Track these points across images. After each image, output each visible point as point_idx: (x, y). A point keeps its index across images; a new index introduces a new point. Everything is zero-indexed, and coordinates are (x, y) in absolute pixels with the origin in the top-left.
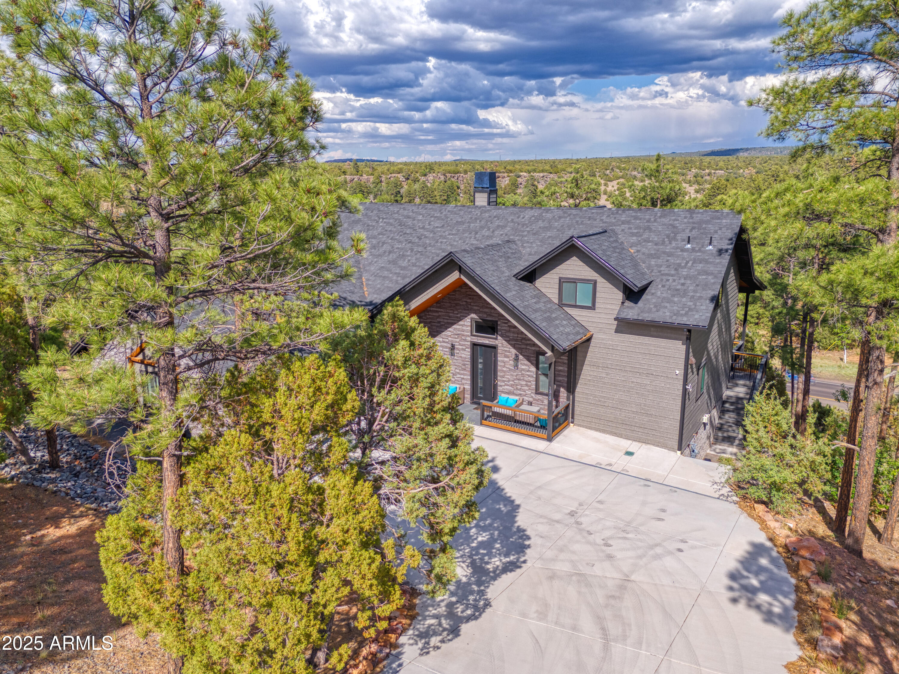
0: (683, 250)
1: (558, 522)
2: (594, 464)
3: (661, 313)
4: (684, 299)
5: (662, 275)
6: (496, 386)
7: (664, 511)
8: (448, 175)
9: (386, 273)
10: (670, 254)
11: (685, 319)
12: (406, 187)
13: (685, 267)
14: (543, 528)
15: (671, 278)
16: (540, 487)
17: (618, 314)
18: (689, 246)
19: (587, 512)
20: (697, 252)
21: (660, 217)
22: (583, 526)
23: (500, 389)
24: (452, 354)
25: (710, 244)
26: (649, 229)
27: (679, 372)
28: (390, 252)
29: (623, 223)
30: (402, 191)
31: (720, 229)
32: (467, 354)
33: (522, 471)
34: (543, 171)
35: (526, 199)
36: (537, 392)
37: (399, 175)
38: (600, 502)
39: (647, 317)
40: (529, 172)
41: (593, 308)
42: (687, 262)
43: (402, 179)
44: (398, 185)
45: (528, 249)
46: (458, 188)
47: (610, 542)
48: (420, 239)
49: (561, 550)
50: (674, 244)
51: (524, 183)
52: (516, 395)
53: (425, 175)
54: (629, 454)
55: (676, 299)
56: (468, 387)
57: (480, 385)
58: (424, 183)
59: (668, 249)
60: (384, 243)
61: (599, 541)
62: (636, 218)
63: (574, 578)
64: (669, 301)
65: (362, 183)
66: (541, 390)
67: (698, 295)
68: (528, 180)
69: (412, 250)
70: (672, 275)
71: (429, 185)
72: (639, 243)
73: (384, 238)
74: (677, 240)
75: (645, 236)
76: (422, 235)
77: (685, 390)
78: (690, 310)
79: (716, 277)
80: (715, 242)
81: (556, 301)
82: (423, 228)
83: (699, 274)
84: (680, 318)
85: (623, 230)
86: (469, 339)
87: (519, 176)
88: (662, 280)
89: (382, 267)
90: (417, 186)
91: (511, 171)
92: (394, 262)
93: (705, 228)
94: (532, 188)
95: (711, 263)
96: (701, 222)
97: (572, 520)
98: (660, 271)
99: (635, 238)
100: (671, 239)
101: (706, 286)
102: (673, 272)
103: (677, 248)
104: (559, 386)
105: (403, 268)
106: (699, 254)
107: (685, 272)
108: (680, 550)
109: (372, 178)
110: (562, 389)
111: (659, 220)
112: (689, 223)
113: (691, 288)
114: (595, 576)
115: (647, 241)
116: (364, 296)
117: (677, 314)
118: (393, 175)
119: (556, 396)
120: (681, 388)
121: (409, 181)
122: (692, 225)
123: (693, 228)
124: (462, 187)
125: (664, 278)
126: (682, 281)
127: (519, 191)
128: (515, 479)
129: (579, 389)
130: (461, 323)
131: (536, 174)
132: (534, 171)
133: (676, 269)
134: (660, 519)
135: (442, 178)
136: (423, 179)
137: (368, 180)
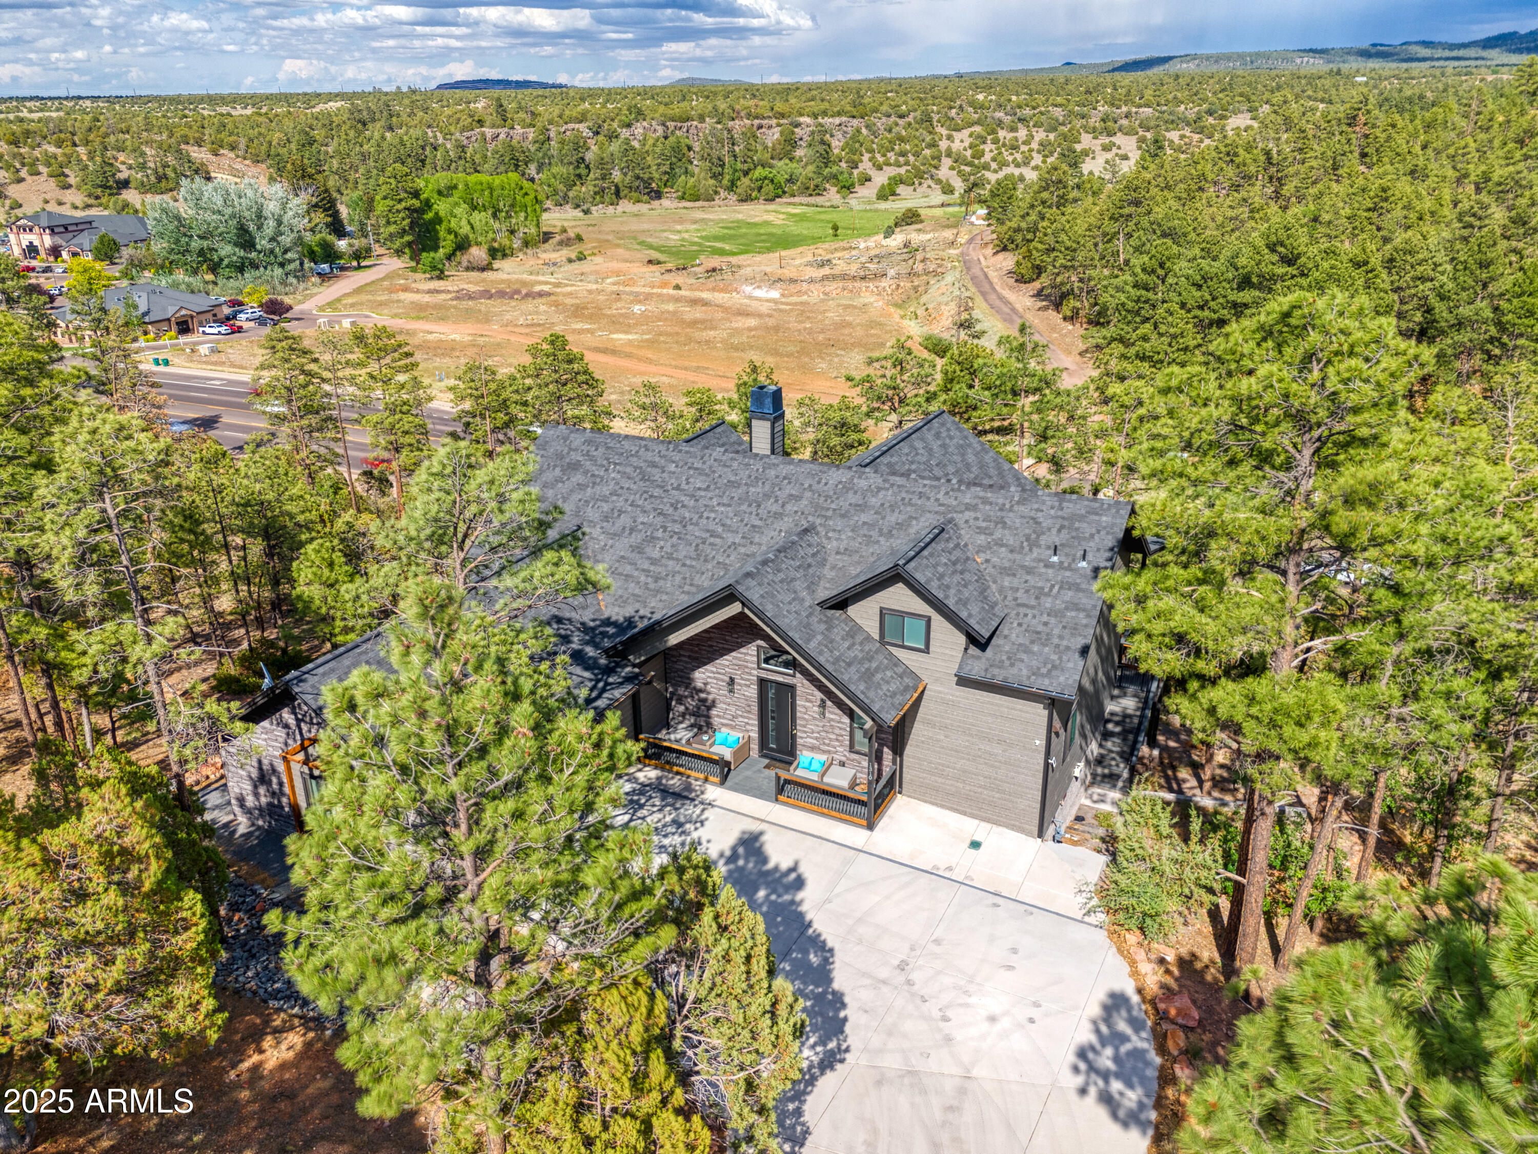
0: (1048, 565)
1: (884, 982)
2: (928, 868)
3: (1014, 671)
4: (1047, 649)
5: (1019, 605)
6: (794, 737)
7: (1014, 951)
8: (671, 125)
9: (628, 569)
10: (1030, 571)
11: (1047, 682)
12: (594, 148)
13: (1048, 595)
14: (866, 995)
15: (1029, 611)
16: (860, 920)
17: (960, 667)
18: (1055, 559)
19: (920, 962)
20: (1066, 569)
21: (1018, 503)
22: (916, 988)
23: (799, 741)
24: (731, 691)
25: (1084, 559)
26: (1002, 522)
27: (1040, 743)
28: (632, 530)
29: (968, 507)
30: (589, 156)
31: (1098, 532)
32: (752, 692)
33: (837, 891)
34: (839, 114)
35: (811, 168)
36: (852, 748)
37: (581, 127)
38: (937, 942)
39: (998, 676)
40: (815, 116)
41: (927, 650)
42: (1053, 586)
43: (587, 133)
44: (579, 146)
45: (835, 543)
46: (690, 148)
47: (949, 1013)
48: (676, 509)
49: (890, 1034)
50: (1036, 552)
51: (806, 138)
52: (824, 752)
53: (629, 126)
54: (975, 845)
55: (1035, 648)
56: (755, 735)
57: (772, 734)
58: (627, 141)
59: (1028, 561)
60: (621, 512)
61: (937, 1014)
62: (985, 501)
63: (906, 1081)
64: (1027, 651)
65: (514, 142)
66: (857, 748)
67: (1065, 643)
68: (813, 133)
69: (665, 529)
70: (1033, 607)
71: (636, 144)
72: (988, 547)
73: (620, 503)
74: (1039, 546)
75: (998, 534)
76: (678, 502)
77: (1047, 765)
78: (1054, 667)
79: (1088, 616)
80: (1090, 556)
81: (877, 637)
82: (678, 488)
83: (1067, 608)
84: (1040, 681)
85: (967, 522)
86: (755, 672)
87: (798, 125)
88: (1018, 614)
89: (622, 557)
90: (615, 147)
91: (783, 116)
92: (638, 549)
93: (1077, 529)
94: (821, 148)
95: (1083, 591)
96: (1073, 518)
97: (901, 978)
98: (1016, 599)
99: (983, 537)
100: (1033, 544)
101: (1075, 629)
102: (1033, 602)
103: (1040, 560)
104: (881, 745)
105: (654, 562)
106: (1068, 574)
107: (1048, 603)
108: (1031, 1021)
109: (531, 134)
110: (886, 750)
111: (1016, 508)
112: (1057, 517)
113: (1056, 631)
114: (932, 1074)
115: (1000, 544)
116: (599, 610)
117: (1036, 673)
118: (571, 126)
119: (879, 758)
120: (1042, 762)
121: (601, 138)
122: (1060, 521)
123: (1062, 527)
124: (697, 147)
125: (1022, 610)
126: (1045, 618)
127: (799, 153)
128: (827, 906)
129: (909, 750)
130: (743, 650)
131: (827, 121)
132: (825, 113)
133: (1037, 598)
134: (1010, 968)
135: (660, 129)
136: (625, 133)
137: (525, 138)
